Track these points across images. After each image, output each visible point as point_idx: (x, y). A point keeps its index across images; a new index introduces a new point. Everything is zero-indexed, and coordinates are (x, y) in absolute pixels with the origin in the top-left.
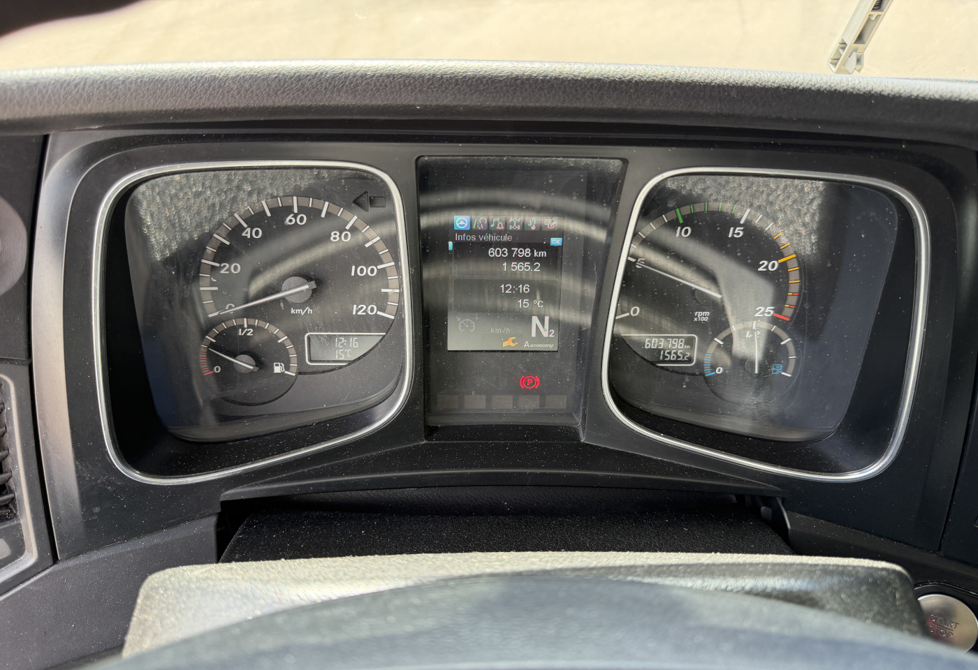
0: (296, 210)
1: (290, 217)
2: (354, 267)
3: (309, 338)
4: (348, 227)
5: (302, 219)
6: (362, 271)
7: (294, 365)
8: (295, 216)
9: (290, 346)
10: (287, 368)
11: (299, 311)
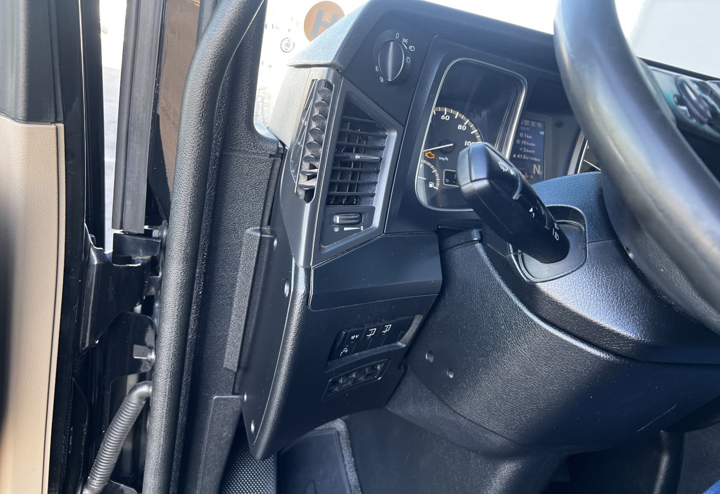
0: (445, 114)
1: (443, 116)
2: (466, 142)
3: (446, 172)
4: (465, 124)
5: (447, 118)
6: (469, 144)
7: (438, 184)
8: (445, 116)
9: (437, 175)
10: (435, 185)
11: (442, 158)
